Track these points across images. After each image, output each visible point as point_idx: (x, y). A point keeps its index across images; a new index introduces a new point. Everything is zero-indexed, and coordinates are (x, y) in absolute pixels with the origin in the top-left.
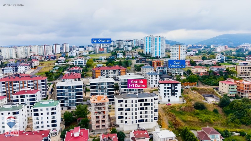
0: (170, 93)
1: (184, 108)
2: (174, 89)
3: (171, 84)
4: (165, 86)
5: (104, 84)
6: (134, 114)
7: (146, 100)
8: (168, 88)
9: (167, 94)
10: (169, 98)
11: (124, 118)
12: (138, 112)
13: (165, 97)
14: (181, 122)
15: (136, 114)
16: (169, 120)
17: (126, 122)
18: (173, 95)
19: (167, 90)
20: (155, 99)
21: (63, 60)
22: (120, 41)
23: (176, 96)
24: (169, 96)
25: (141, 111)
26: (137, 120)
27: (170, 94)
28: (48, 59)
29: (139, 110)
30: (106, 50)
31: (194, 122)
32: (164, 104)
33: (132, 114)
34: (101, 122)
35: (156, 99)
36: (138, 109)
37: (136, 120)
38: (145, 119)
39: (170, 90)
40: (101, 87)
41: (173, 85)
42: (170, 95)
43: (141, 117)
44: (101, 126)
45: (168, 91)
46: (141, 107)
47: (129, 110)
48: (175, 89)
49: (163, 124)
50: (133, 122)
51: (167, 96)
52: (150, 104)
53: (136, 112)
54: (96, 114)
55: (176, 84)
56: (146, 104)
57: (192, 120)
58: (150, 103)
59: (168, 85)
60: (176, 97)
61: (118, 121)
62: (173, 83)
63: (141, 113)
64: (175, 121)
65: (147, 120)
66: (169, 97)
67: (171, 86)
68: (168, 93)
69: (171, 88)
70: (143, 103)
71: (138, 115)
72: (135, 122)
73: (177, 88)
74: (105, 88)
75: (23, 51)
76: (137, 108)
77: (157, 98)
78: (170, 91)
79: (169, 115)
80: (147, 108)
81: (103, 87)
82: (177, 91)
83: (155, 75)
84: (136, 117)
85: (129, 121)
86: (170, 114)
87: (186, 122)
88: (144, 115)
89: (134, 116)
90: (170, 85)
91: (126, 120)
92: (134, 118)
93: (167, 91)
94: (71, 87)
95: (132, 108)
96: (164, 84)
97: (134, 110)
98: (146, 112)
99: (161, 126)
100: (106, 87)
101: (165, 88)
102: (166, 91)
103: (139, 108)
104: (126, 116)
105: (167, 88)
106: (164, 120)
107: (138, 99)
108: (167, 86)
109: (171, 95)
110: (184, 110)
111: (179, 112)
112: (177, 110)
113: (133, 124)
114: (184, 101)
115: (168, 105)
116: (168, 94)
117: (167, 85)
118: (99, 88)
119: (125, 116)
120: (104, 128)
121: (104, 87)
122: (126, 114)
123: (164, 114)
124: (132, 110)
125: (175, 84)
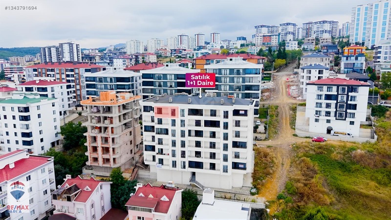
0: (332, 110)
1: (362, 156)
2: (345, 99)
3: (338, 86)
4: (320, 93)
5: (168, 77)
6: (178, 144)
7: (213, 113)
8: (328, 97)
9: (323, 113)
10: (329, 125)
11: (157, 151)
12: (191, 140)
13: (317, 120)
14: (323, 193)
15: (183, 144)
16: (291, 179)
17: (161, 161)
18: (340, 116)
19: (324, 102)
21: (190, 54)
22: (309, 23)
23: (352, 120)
24: (328, 118)
25: (198, 139)
26: (187, 160)
27: (332, 114)
28: (175, 54)
29: (190, 135)
31: (374, 199)
33: (174, 144)
34: (100, 150)
35: (241, 112)
36: (187, 133)
37: (183, 159)
38: (206, 161)
39: (333, 102)
40: (162, 84)
41: (343, 90)
42: (332, 118)
43: (198, 154)
44: (100, 160)
45: (328, 106)
46: (198, 128)
47: (166, 132)
48: (349, 102)
49: (269, 185)
50: (174, 164)
51: (323, 118)
52: (222, 125)
53: (183, 139)
54: (93, 131)
55: (353, 89)
56: (208, 124)
57: (371, 193)
58: (222, 121)
59: (329, 89)
60: (352, 123)
61: (148, 155)
62: (345, 83)
63: (198, 144)
64: (305, 185)
65: (213, 166)
66: (328, 121)
67: (338, 91)
68: (328, 110)
69: (335, 97)
70: (202, 119)
71: (190, 150)
72: (179, 164)
73: (357, 99)
74: (171, 86)
76: (186, 129)
77: (246, 111)
78: (333, 106)
79: (299, 167)
80: (213, 135)
81: (165, 84)
82: (354, 107)
83: (318, 70)
84: (183, 154)
85: (168, 159)
86: (302, 164)
87: (346, 193)
88: (205, 150)
89: (178, 149)
90: (335, 88)
91: (161, 157)
92: (179, 154)
93: (324, 105)
94: (109, 80)
95: (173, 128)
96: (316, 87)
97: (178, 134)
98: (213, 145)
99: (258, 189)
100: (173, 84)
101: (319, 97)
102: (321, 104)
103: (190, 131)
104: (160, 147)
105: (323, 97)
106: (277, 175)
107: (187, 107)
108: (325, 92)
109: (335, 116)
110: (358, 162)
111: (339, 163)
112: (335, 156)
113: (174, 169)
114: (373, 137)
115: (316, 141)
116: (328, 114)
117: (325, 88)
118: (160, 86)
119: (157, 147)
120: (107, 165)
122: (160, 142)
123: (287, 162)
124: (174, 135)
125: (348, 86)
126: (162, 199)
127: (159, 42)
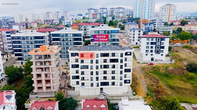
0: (154, 49)
1: (172, 70)
2: (159, 44)
3: (156, 38)
4: (148, 41)
6: (94, 73)
7: (113, 55)
8: (152, 43)
9: (150, 51)
10: (152, 56)
11: (80, 78)
12: (101, 71)
13: (147, 55)
14: (166, 89)
15: (97, 73)
16: (149, 85)
17: (83, 84)
18: (158, 52)
19: (150, 45)
20: (126, 54)
22: (112, 8)
23: (162, 53)
24: (152, 53)
25: (105, 69)
26: (99, 82)
27: (154, 51)
28: (47, 22)
29: (101, 68)
30: (98, 16)
31: (185, 89)
32: (144, 63)
33: (92, 73)
34: (44, 82)
35: (128, 53)
36: (99, 67)
37: (97, 82)
38: (110, 81)
39: (154, 46)
40: (65, 40)
41: (159, 39)
42: (154, 53)
43: (105, 78)
44: (44, 88)
45: (152, 47)
46: (105, 64)
47: (87, 67)
48: (161, 45)
49: (139, 89)
50: (92, 85)
51: (150, 53)
52: (119, 61)
53: (97, 70)
54: (38, 70)
55: (163, 39)
56: (112, 61)
57: (183, 86)
58: (120, 58)
59: (152, 40)
60: (162, 55)
61: (73, 82)
62: (159, 37)
63: (105, 72)
64: (157, 87)
65: (113, 84)
66: (152, 55)
67: (156, 40)
68: (152, 49)
69: (155, 43)
70: (108, 58)
71: (101, 76)
72: (95, 85)
73: (164, 44)
75: (31, 18)
76: (99, 65)
77: (131, 53)
78: (154, 47)
79: (149, 78)
80: (114, 67)
81: (67, 40)
82: (163, 47)
83: (138, 31)
84: (97, 79)
85: (88, 83)
86: (151, 77)
87: (173, 88)
88: (109, 76)
89: (95, 76)
90: (155, 39)
91: (83, 82)
92: (95, 79)
93: (150, 47)
95: (92, 65)
96: (146, 39)
97: (94, 67)
98: (113, 72)
99: (136, 92)
101: (148, 43)
102: (148, 47)
103: (101, 66)
104: (83, 76)
105: (150, 43)
106: (141, 84)
108: (150, 41)
109: (155, 52)
110: (172, 73)
111: (165, 74)
112: (162, 71)
113: (92, 87)
114: (171, 61)
115: (150, 65)
116: (152, 51)
117: (150, 39)
119: (81, 76)
120: (48, 91)
121: (69, 40)
122: (83, 73)
123: (142, 76)
124: (91, 68)
125: (161, 38)
126: (101, 107)
127: (34, 16)
